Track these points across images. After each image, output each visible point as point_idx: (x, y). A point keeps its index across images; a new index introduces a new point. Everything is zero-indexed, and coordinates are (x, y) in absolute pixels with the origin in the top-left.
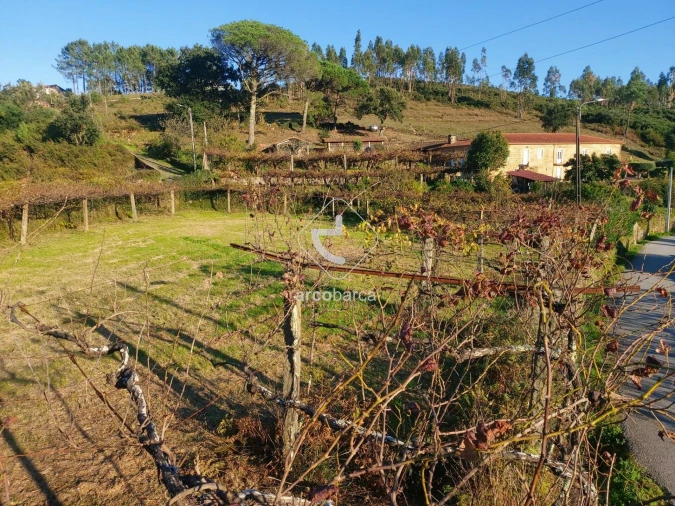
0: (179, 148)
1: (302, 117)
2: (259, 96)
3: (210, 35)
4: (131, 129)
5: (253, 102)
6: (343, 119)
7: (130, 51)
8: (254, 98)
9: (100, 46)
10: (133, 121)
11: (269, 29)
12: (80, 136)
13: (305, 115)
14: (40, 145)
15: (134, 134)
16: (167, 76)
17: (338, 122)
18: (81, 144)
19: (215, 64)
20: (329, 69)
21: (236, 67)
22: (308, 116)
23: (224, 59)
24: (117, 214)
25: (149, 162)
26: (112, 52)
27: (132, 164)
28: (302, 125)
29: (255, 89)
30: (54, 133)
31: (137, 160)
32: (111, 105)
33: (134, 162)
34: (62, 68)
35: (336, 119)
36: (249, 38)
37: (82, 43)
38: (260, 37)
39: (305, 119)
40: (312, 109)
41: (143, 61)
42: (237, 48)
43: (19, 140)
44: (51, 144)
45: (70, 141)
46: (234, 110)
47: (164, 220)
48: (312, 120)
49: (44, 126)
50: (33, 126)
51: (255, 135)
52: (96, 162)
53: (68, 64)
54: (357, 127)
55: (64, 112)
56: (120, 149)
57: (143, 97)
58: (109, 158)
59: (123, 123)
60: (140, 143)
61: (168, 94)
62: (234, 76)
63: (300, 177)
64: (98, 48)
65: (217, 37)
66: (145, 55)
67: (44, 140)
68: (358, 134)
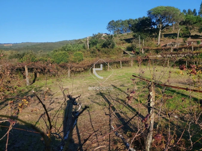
0: (136, 47)
1: (177, 34)
2: (162, 29)
3: (147, 13)
4: (123, 43)
5: (160, 31)
6: (193, 34)
7: (125, 21)
8: (160, 30)
9: (117, 21)
10: (124, 41)
11: (166, 8)
12: (110, 46)
13: (178, 34)
14: (101, 49)
15: (124, 44)
16: (134, 27)
17: (191, 35)
18: (110, 48)
19: (148, 21)
20: (188, 17)
21: (155, 21)
22: (179, 34)
23: (151, 19)
24: (117, 66)
25: (127, 52)
26: (120, 22)
27: (123, 53)
28: (177, 37)
29: (161, 27)
30: (104, 46)
31: (124, 51)
32: (119, 37)
33: (123, 52)
34: (108, 29)
35: (190, 34)
36: (159, 11)
37: (113, 21)
38: (163, 10)
39: (178, 35)
40: (181, 31)
41: (128, 24)
42: (155, 15)
43: (96, 48)
44: (103, 49)
45: (108, 47)
46: (154, 34)
47: (129, 68)
48: (181, 35)
49: (102, 44)
50: (100, 44)
51: (160, 41)
52: (114, 53)
53: (109, 27)
54: (199, 36)
55: (107, 40)
56: (120, 49)
57: (128, 34)
58: (117, 51)
59: (122, 42)
60: (125, 47)
61: (134, 32)
62: (154, 24)
63: (174, 54)
64: (117, 22)
65: (149, 13)
66: (129, 22)
67: (102, 48)
68: (199, 38)
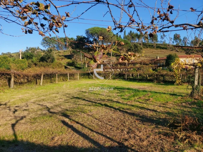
0: (77, 63)
1: (111, 54)
3: (85, 31)
4: (62, 59)
7: (61, 39)
9: (53, 38)
10: (63, 57)
11: (102, 29)
12: (50, 60)
14: (38, 63)
18: (50, 62)
19: (86, 40)
21: (92, 40)
23: (89, 38)
24: (63, 79)
25: (68, 67)
27: (64, 68)
28: (111, 56)
30: (42, 59)
32: (56, 53)
33: (64, 67)
34: (42, 44)
36: (96, 31)
38: (100, 31)
41: (64, 41)
42: (92, 35)
43: (33, 62)
44: (41, 63)
45: (47, 62)
46: (91, 52)
48: (113, 54)
49: (39, 58)
50: (36, 58)
52: (54, 67)
53: (44, 43)
55: (46, 53)
56: (60, 64)
57: (64, 51)
58: (58, 66)
59: (60, 57)
60: (65, 62)
61: (73, 49)
62: (91, 43)
63: (114, 69)
65: (87, 32)
67: (39, 62)
